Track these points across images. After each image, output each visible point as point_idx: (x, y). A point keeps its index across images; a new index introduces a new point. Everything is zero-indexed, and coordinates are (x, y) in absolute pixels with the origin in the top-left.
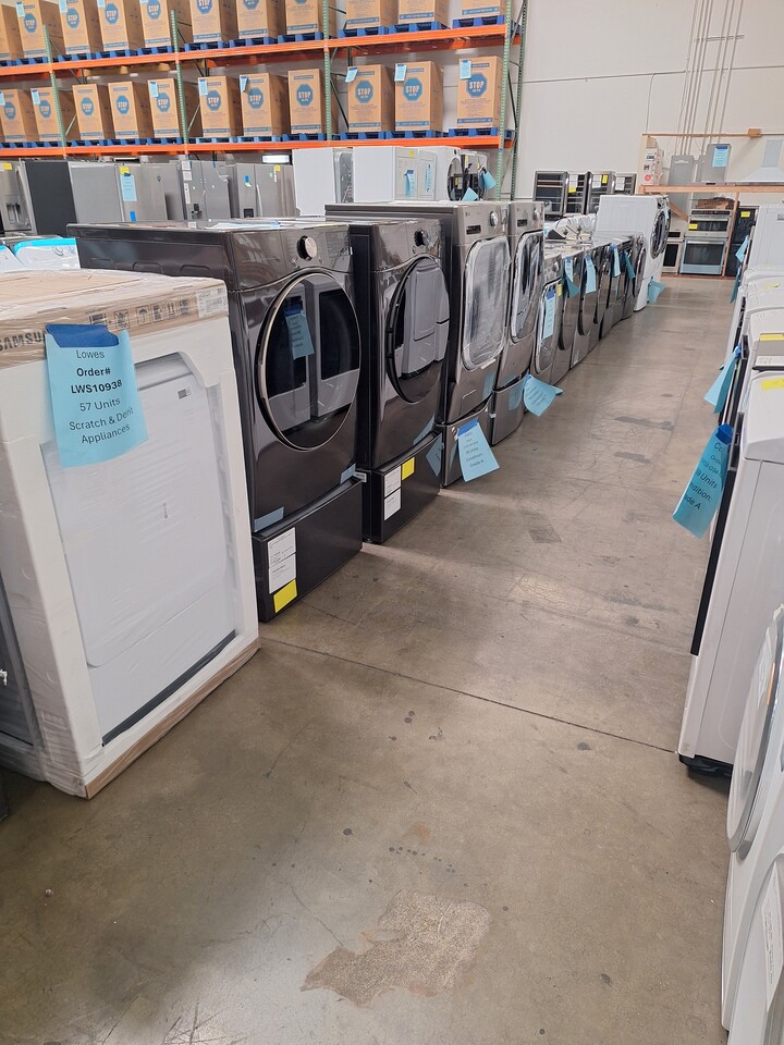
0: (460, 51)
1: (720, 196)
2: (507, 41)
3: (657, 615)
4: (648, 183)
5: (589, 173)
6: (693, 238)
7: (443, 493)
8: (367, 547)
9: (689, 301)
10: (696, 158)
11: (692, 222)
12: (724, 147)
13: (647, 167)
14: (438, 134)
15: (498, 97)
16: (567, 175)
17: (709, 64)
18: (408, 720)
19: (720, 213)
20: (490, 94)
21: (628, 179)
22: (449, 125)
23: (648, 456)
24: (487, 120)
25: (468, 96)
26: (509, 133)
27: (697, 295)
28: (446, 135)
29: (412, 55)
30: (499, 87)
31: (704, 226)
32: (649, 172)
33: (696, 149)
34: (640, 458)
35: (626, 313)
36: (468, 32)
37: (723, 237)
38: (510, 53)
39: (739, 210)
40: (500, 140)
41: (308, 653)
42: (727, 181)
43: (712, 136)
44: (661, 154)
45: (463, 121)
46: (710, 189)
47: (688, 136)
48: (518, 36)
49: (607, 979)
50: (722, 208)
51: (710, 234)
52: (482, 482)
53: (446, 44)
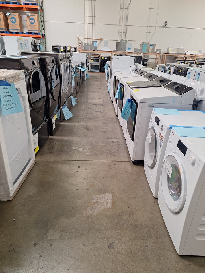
0: (25, 11)
1: (96, 53)
2: (39, 10)
3: (117, 140)
4: (80, 49)
5: (65, 46)
6: (92, 63)
7: (62, 123)
8: (50, 137)
9: (95, 78)
10: (90, 44)
11: (92, 59)
12: (96, 42)
13: (79, 46)
14: (23, 33)
15: (39, 25)
16: (60, 46)
17: (89, 22)
18: (79, 168)
19: (97, 57)
20: (36, 23)
21: (75, 48)
22: (25, 31)
23: (102, 111)
24: (36, 31)
25: (30, 24)
26: (43, 34)
27: (96, 76)
28: (25, 34)
29: (11, 10)
30: (38, 22)
31: (94, 60)
32: (80, 47)
33: (89, 42)
34: (100, 112)
35: (83, 81)
36: (28, 6)
37: (98, 63)
38: (40, 14)
39: (101, 57)
40: (41, 36)
41: (48, 161)
42: (97, 50)
43: (92, 39)
44: (82, 42)
45: (30, 30)
46: (94, 52)
47: (87, 39)
48: (42, 9)
49: (135, 197)
50: (97, 56)
51: (96, 62)
52: (69, 120)
53: (21, 9)
